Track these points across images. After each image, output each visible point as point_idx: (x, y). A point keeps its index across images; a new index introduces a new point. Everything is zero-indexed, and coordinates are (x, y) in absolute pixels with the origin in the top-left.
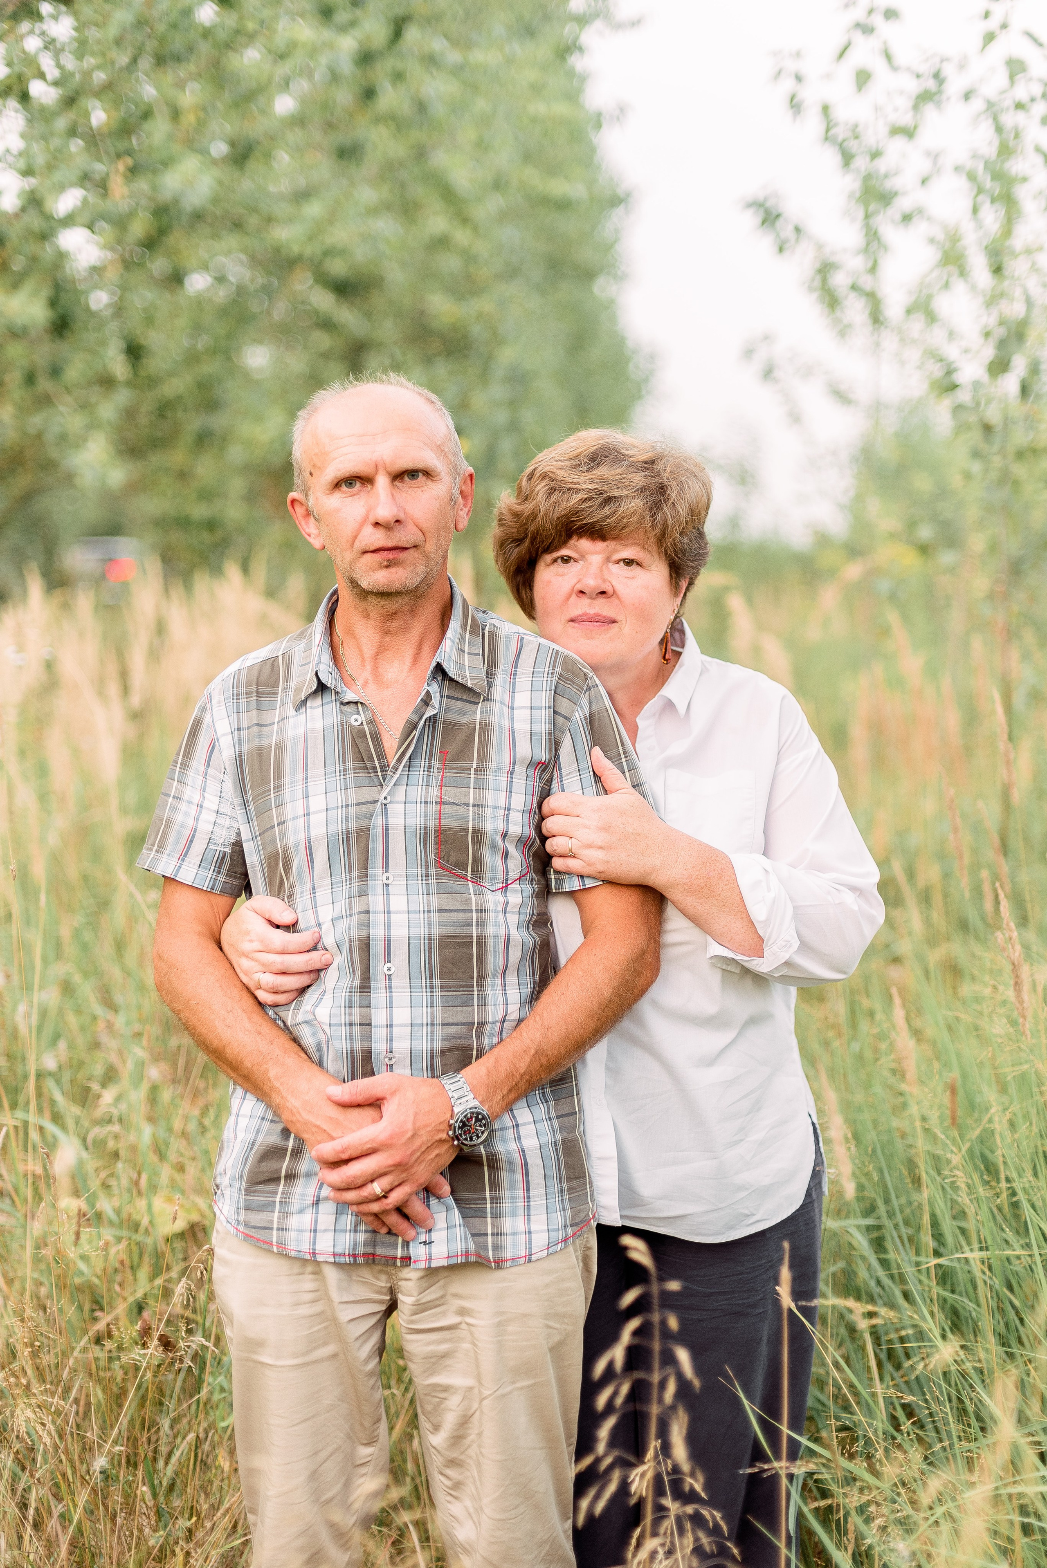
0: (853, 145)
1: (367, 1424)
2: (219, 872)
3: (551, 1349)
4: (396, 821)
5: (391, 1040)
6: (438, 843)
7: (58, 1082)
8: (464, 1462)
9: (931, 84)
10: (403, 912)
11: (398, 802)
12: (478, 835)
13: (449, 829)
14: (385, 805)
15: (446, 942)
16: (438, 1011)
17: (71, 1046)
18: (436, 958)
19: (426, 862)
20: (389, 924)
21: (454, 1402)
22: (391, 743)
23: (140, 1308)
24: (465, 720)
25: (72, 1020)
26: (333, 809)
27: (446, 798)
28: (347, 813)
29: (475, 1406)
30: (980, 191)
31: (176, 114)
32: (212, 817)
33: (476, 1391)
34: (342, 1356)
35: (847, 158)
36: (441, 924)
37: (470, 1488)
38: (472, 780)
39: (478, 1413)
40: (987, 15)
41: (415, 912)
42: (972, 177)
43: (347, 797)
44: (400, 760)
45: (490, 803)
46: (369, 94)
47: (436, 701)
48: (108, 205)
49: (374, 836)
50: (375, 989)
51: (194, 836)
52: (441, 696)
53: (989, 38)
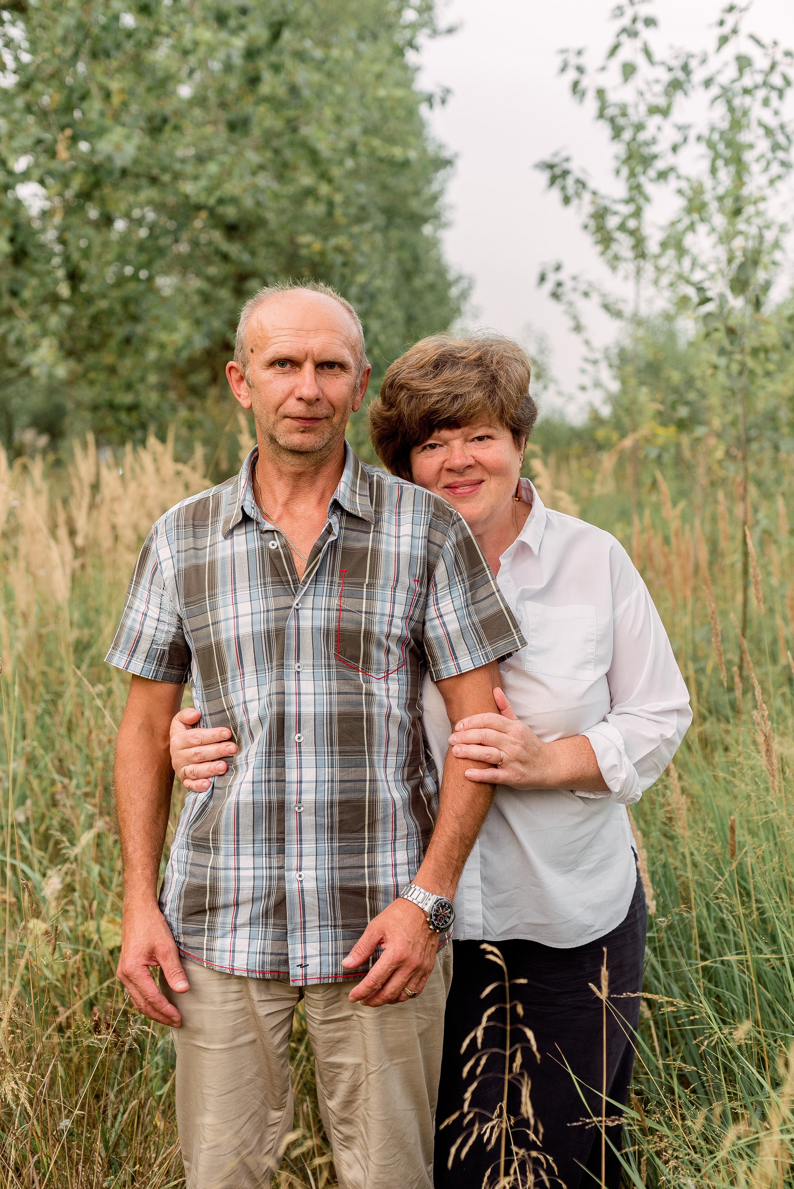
0: (621, 121)
1: (278, 1094)
2: (160, 665)
3: (420, 1035)
4: (306, 623)
5: (301, 793)
6: (338, 641)
7: (25, 832)
8: (353, 1120)
9: (680, 75)
10: (310, 694)
11: (307, 609)
12: (368, 635)
13: (346, 630)
14: (297, 610)
15: (343, 718)
16: (336, 770)
17: (35, 803)
18: (336, 730)
19: (329, 655)
20: (300, 703)
21: (346, 1075)
22: (301, 562)
23: (91, 1004)
24: (359, 545)
25: (35, 783)
26: (257, 613)
27: (345, 607)
28: (268, 617)
29: (363, 1078)
30: (717, 156)
31: (107, 95)
32: (154, 624)
33: (363, 1067)
34: (259, 1042)
35: (617, 132)
36: (339, 704)
37: (359, 1141)
38: (365, 593)
39: (364, 1084)
40: (721, 23)
41: (320, 694)
42: (711, 145)
43: (267, 604)
44: (308, 576)
45: (378, 610)
46: (254, 81)
47: (336, 530)
48: (54, 165)
49: (289, 634)
50: (288, 753)
51: (140, 637)
52: (340, 528)
53: (723, 40)
